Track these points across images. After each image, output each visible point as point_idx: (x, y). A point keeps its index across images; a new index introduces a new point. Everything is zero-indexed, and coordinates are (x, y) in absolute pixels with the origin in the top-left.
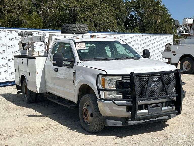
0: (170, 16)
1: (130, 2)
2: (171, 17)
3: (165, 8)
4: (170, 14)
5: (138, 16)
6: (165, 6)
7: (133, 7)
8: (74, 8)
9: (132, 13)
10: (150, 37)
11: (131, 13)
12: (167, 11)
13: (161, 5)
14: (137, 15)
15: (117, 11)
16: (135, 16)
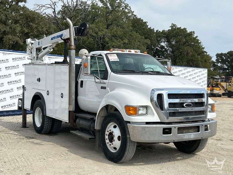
0: (203, 48)
1: (161, 32)
2: (204, 50)
3: (198, 40)
4: (203, 46)
5: (169, 47)
6: (198, 38)
7: (164, 37)
8: (104, 35)
9: (163, 44)
10: (183, 70)
11: (161, 44)
12: (200, 43)
13: (194, 36)
14: (167, 46)
15: (148, 41)
16: (165, 47)
